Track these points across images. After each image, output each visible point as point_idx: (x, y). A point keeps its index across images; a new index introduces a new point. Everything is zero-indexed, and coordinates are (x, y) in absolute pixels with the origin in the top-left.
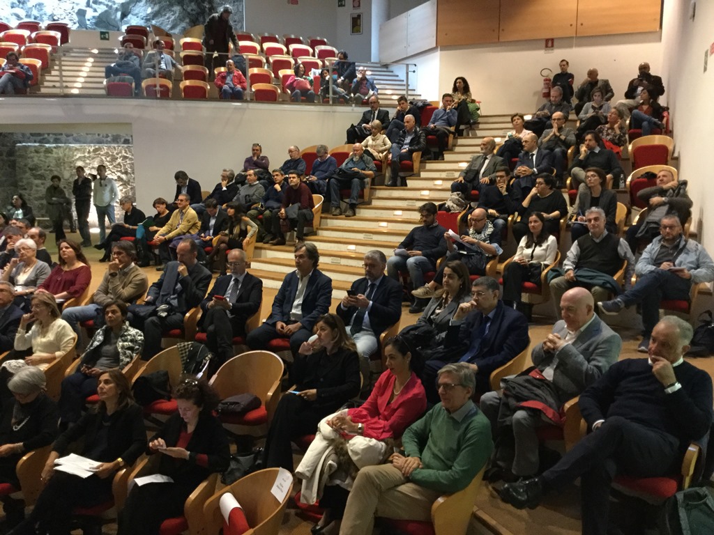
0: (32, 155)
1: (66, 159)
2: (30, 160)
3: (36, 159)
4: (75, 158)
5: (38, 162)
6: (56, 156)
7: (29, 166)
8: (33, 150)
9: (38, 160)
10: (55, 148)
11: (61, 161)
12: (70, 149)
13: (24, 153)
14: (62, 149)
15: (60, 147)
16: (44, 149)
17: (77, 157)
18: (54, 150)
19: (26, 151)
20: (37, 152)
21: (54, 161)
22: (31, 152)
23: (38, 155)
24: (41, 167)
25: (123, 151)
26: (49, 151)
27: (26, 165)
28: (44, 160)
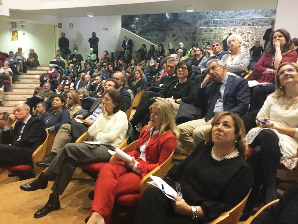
0: (204, 33)
1: (219, 35)
2: (202, 35)
3: (205, 35)
4: (223, 34)
5: (206, 36)
6: (214, 33)
7: (201, 38)
8: (204, 30)
9: (206, 35)
10: (214, 29)
11: (217, 35)
12: (222, 29)
13: (200, 32)
14: (218, 30)
15: (217, 28)
16: (209, 30)
17: (224, 33)
18: (214, 30)
19: (201, 31)
20: (206, 31)
21: (213, 36)
22: (203, 31)
23: (206, 33)
24: (206, 39)
25: (248, 30)
26: (211, 31)
27: (200, 38)
28: (209, 35)
